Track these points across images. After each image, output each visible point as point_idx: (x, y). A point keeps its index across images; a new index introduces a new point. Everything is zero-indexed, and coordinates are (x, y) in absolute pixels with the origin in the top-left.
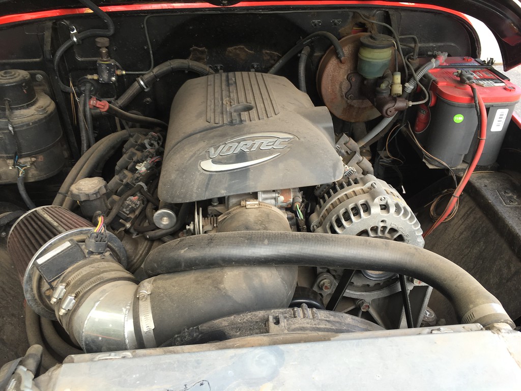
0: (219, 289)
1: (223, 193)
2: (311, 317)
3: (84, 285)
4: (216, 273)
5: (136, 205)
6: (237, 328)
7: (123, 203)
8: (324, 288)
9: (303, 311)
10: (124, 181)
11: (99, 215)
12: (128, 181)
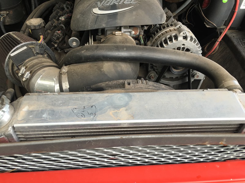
0: (101, 71)
1: (104, 26)
2: (145, 84)
3: (34, 67)
4: (100, 64)
5: (60, 35)
6: (109, 87)
7: (53, 34)
8: (151, 78)
9: (142, 81)
10: (54, 24)
11: (41, 35)
12: (56, 25)
